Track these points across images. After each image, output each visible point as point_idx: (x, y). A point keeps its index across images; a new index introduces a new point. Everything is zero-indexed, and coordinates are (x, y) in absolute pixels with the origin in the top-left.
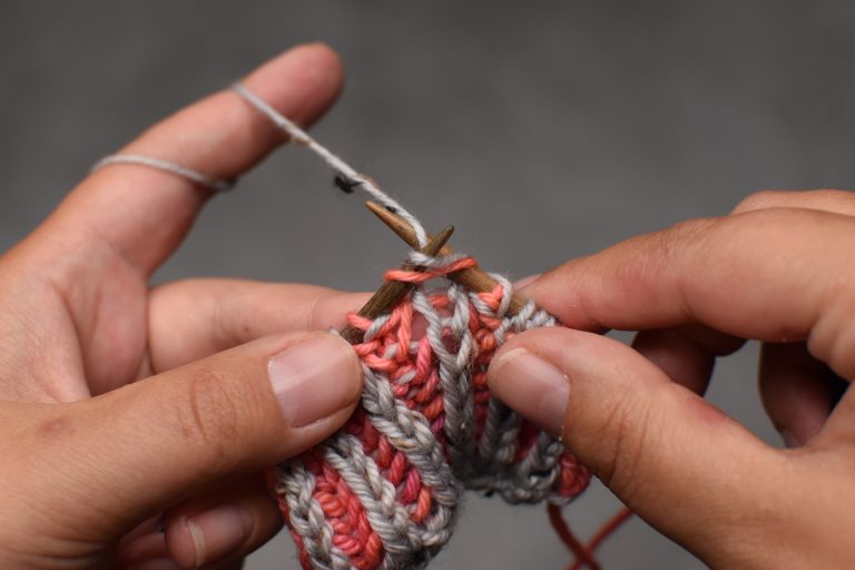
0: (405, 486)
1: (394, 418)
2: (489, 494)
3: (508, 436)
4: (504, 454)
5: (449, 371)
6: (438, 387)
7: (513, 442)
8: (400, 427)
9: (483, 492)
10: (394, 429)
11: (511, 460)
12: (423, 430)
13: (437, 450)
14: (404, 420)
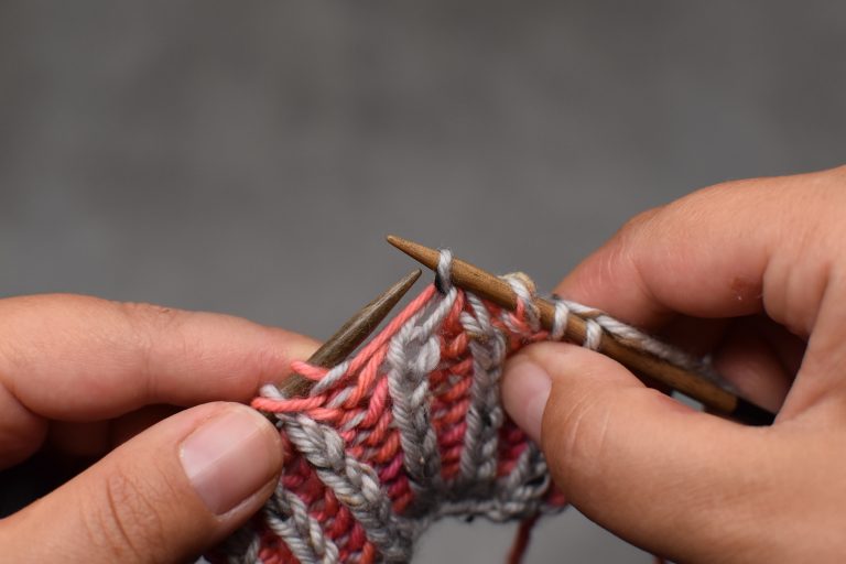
1: (341, 472)
2: (470, 520)
3: (489, 447)
4: (486, 470)
5: (403, 408)
6: (393, 425)
7: (493, 455)
8: (348, 480)
9: (463, 518)
10: (342, 484)
11: (494, 474)
12: (370, 485)
13: (385, 504)
14: (351, 473)
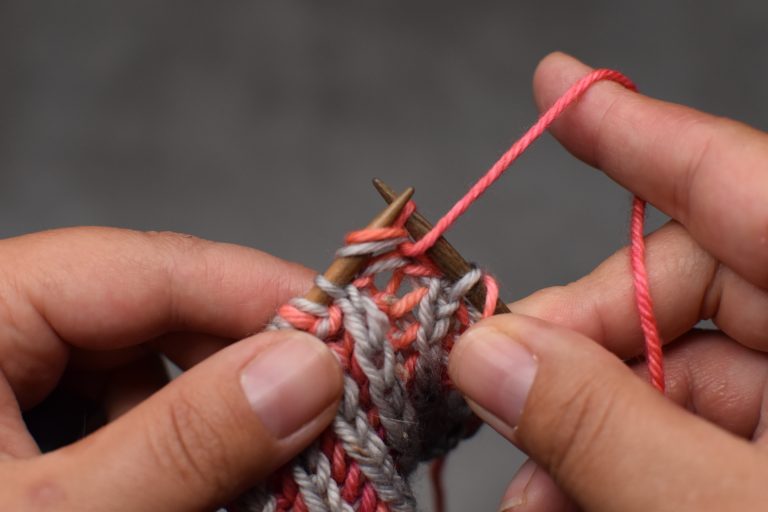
0: (361, 502)
1: (352, 422)
13: (388, 463)
